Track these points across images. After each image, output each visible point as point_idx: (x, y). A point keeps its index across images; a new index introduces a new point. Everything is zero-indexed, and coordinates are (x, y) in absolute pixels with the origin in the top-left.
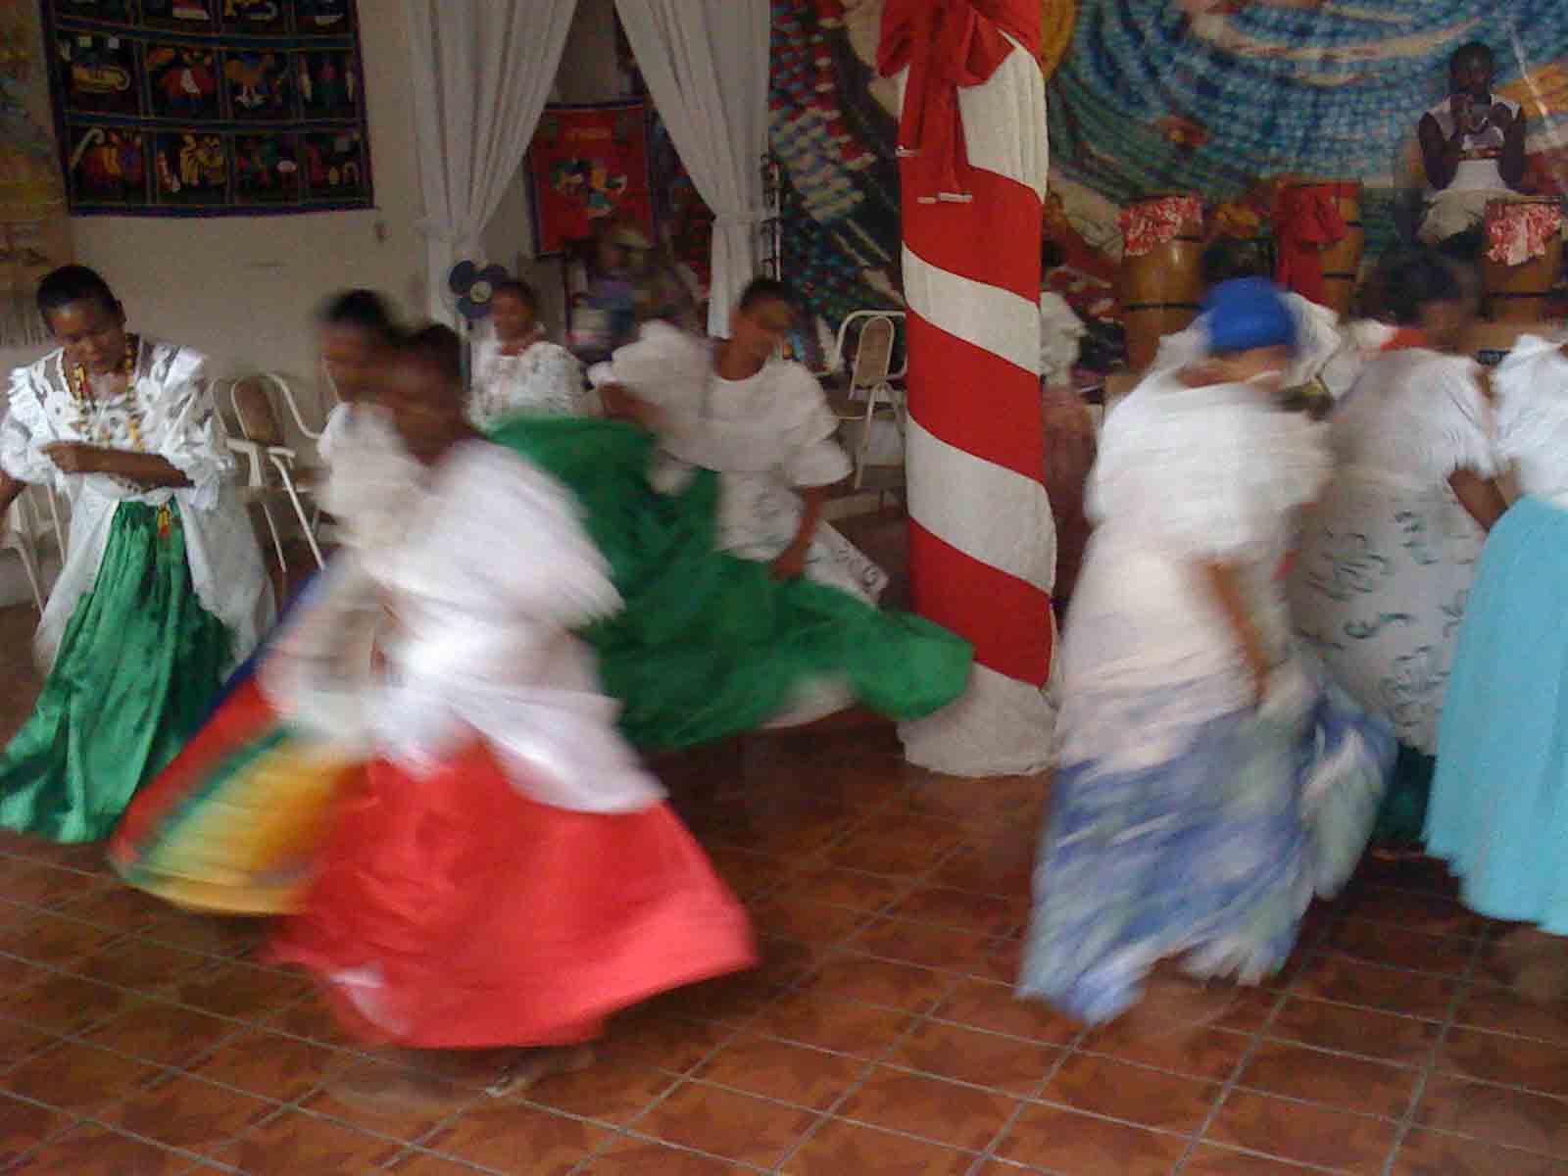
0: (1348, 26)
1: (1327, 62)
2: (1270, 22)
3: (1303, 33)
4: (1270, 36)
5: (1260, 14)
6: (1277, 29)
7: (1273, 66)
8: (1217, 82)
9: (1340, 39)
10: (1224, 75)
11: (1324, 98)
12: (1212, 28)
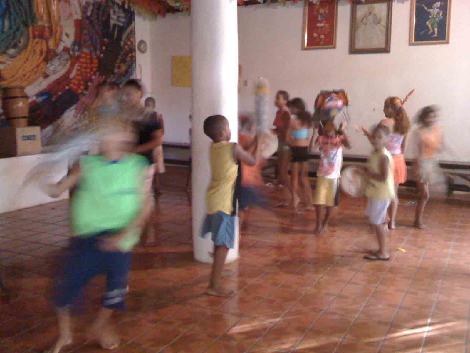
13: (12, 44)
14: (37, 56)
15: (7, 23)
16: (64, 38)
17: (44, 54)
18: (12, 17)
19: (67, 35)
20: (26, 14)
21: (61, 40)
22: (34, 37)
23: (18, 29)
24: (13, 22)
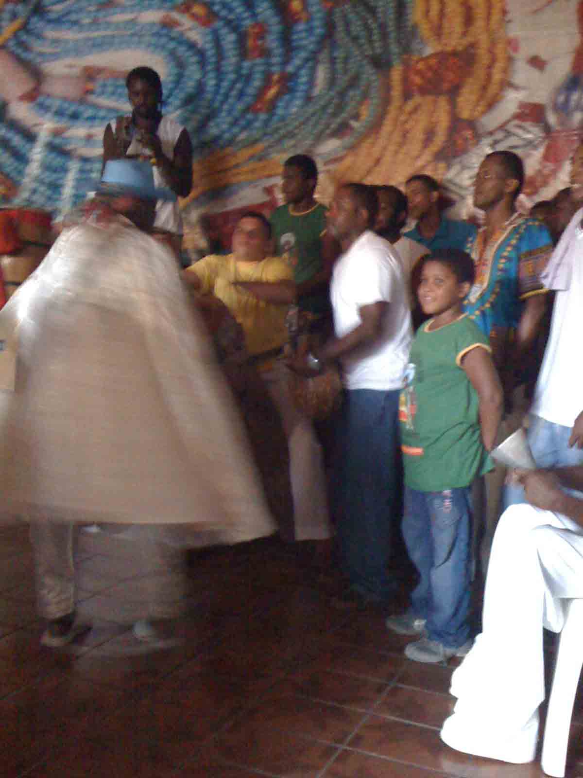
0: (102, 113)
1: (89, 138)
2: (54, 109)
3: (75, 116)
4: (56, 119)
5: (48, 102)
6: (60, 113)
7: (57, 141)
8: (23, 151)
9: (97, 122)
10: (28, 146)
11: (88, 166)
12: (21, 111)
13: (333, 126)
14: (414, 146)
15: (322, 74)
16: (522, 73)
17: (440, 139)
18: (339, 54)
19: (537, 63)
20: (384, 36)
21: (511, 85)
22: (407, 95)
23: (354, 82)
24: (339, 66)
